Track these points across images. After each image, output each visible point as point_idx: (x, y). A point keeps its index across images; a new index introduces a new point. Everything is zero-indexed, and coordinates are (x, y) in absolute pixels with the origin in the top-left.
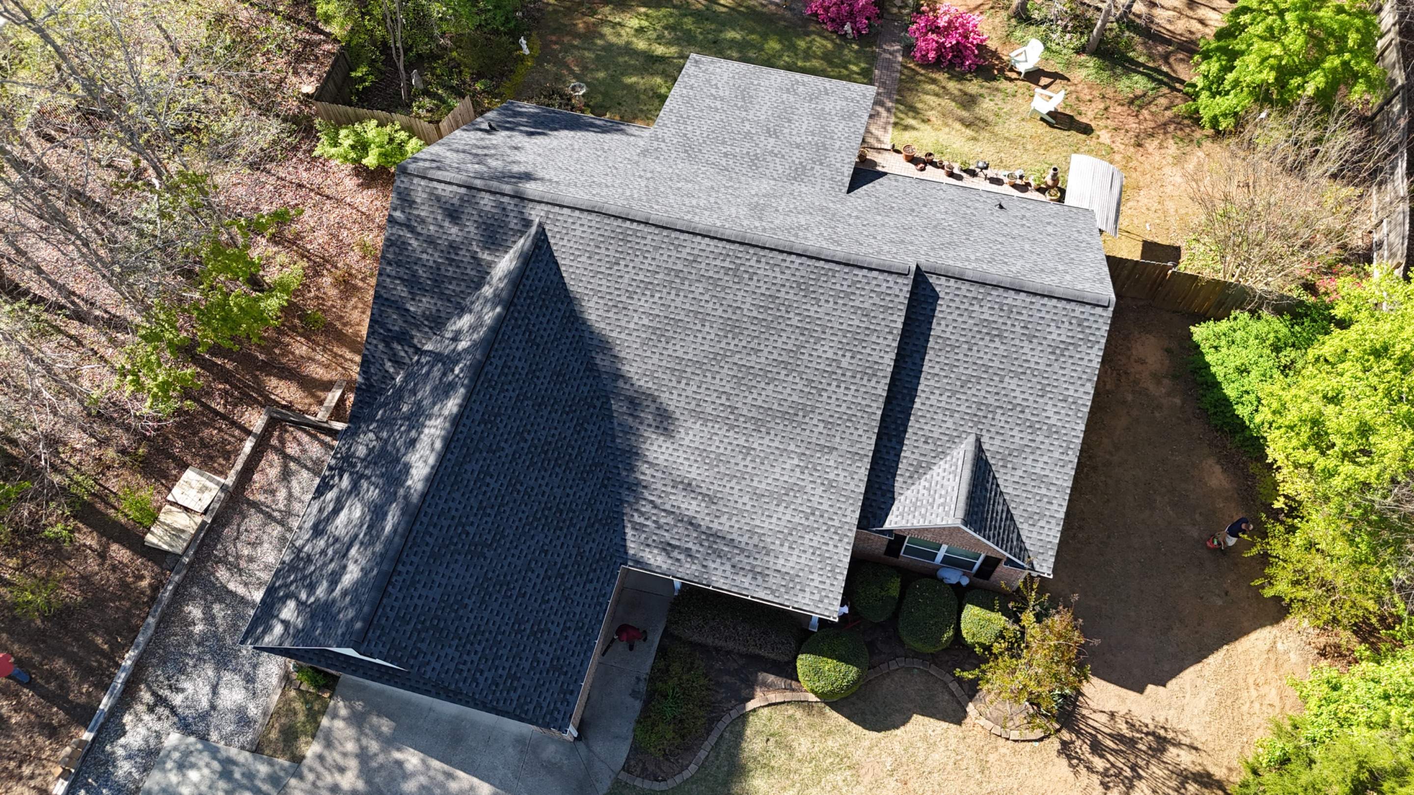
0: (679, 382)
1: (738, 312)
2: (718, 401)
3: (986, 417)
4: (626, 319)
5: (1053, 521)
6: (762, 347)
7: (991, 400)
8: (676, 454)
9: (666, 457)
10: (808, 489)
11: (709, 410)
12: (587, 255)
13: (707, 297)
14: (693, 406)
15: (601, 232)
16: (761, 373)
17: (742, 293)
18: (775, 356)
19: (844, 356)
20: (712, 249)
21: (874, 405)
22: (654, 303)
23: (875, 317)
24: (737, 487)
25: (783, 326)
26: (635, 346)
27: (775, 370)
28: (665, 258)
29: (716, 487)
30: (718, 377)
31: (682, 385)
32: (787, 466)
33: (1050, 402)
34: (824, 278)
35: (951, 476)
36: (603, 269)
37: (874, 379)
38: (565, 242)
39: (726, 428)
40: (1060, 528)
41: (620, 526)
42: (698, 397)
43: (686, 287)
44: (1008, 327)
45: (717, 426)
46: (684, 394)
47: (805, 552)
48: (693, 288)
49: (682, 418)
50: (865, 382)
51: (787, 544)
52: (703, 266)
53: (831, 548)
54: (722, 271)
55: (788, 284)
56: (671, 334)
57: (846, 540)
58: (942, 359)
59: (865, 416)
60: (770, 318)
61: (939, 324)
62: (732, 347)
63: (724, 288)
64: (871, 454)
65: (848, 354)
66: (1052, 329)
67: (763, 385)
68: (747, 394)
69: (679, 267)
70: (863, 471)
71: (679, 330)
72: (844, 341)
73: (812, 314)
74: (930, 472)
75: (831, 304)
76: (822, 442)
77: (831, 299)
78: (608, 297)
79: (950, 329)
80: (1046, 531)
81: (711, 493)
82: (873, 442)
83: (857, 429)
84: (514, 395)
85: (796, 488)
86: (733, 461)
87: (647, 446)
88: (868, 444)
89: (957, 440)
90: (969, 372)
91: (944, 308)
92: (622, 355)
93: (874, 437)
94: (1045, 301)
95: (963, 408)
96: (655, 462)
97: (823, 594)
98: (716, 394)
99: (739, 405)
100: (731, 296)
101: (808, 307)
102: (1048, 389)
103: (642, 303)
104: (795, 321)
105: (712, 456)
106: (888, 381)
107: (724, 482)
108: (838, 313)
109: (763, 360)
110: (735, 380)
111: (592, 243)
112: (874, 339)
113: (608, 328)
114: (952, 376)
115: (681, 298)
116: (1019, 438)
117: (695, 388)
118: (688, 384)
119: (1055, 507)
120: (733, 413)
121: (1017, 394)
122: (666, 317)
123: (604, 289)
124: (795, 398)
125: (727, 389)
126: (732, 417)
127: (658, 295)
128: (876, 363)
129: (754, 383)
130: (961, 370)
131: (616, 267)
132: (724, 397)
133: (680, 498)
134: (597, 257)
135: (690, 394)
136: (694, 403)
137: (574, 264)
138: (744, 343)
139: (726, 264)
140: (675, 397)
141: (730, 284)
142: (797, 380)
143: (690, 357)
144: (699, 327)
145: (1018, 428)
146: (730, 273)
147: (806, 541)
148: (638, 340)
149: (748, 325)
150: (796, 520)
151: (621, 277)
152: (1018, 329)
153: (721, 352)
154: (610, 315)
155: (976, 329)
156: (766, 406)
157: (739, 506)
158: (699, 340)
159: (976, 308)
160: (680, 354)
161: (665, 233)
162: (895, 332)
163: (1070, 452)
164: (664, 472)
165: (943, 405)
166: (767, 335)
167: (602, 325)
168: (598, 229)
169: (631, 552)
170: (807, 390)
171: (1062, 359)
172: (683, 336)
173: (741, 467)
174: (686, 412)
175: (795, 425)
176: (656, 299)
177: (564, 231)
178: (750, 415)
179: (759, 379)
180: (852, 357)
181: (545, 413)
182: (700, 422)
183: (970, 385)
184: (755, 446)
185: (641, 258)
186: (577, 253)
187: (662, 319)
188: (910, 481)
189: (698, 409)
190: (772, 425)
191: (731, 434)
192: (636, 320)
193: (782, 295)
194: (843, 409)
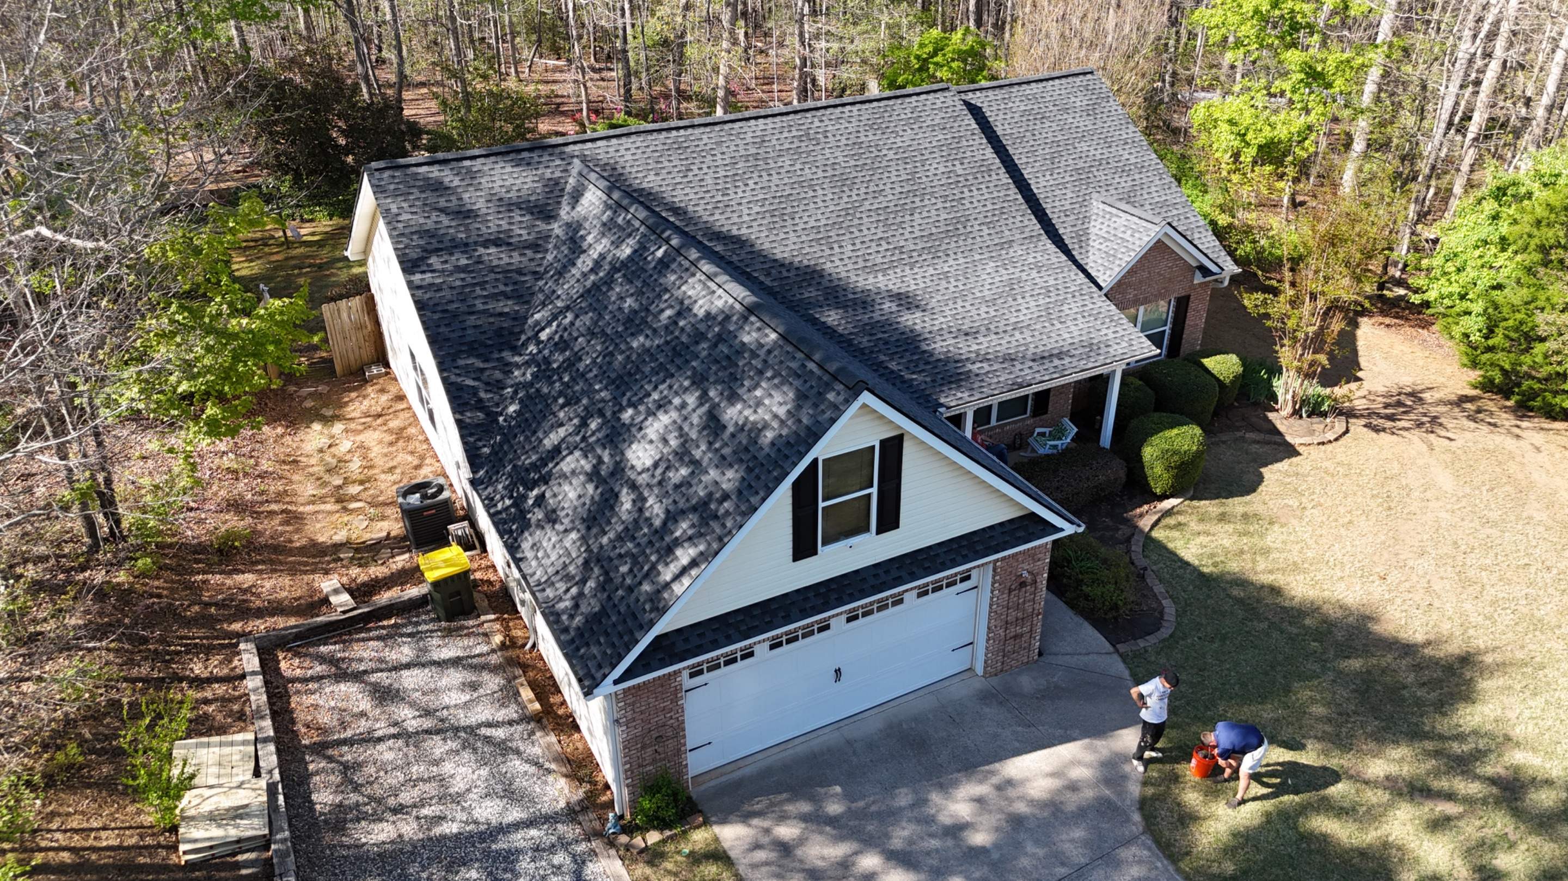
194: (990, 207)
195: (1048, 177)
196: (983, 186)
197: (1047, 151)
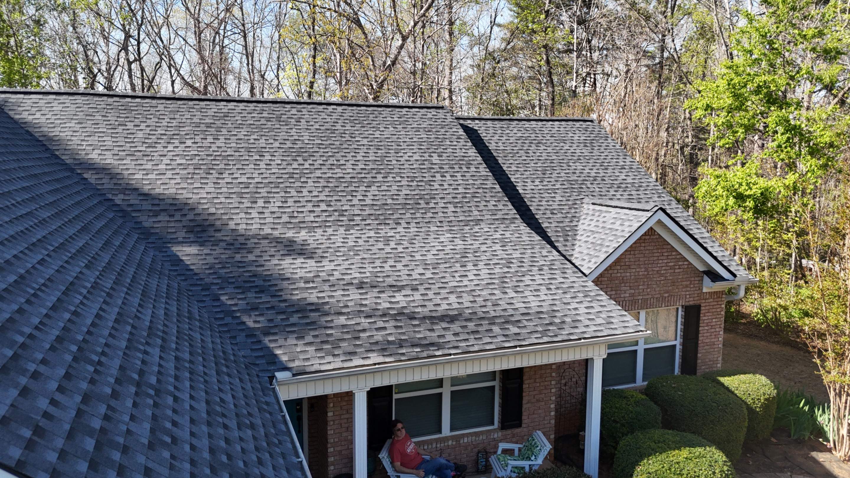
0: (255, 202)
3: (581, 188)
4: (151, 163)
7: (574, 177)
10: (484, 249)
12: (75, 122)
14: (285, 219)
15: (91, 106)
19: (431, 156)
20: (242, 108)
21: (488, 182)
22: (188, 147)
23: (437, 131)
24: (400, 264)
26: (174, 182)
27: (368, 176)
28: (187, 117)
30: (304, 190)
31: (260, 204)
32: (443, 240)
33: (616, 171)
34: (371, 116)
36: (102, 130)
37: (473, 167)
42: (288, 210)
43: (224, 133)
44: (542, 138)
46: (266, 211)
47: (537, 290)
48: (234, 133)
50: (465, 170)
51: (509, 291)
52: (238, 118)
53: (561, 280)
54: (263, 120)
55: (340, 121)
56: (221, 167)
57: (569, 271)
58: (512, 162)
59: (487, 191)
60: (337, 143)
61: (490, 143)
64: (518, 216)
66: (572, 135)
69: (209, 121)
71: (231, 163)
73: (378, 136)
74: (579, 231)
75: (392, 129)
77: (389, 126)
78: (117, 149)
79: (501, 144)
81: (368, 275)
83: (487, 201)
86: (373, 248)
88: (508, 209)
89: (576, 206)
91: (485, 134)
93: (510, 204)
94: (551, 123)
95: (559, 186)
97: (603, 316)
101: (370, 132)
102: (605, 165)
103: (170, 149)
106: (484, 166)
111: (80, 114)
112: (448, 143)
114: (530, 169)
115: (222, 141)
116: (619, 195)
117: (279, 204)
118: (267, 202)
121: (588, 171)
122: (209, 155)
123: (108, 143)
127: (189, 141)
128: (464, 156)
130: (533, 165)
131: (122, 128)
134: (91, 122)
135: (275, 209)
136: (285, 216)
139: (265, 115)
143: (257, 180)
145: (612, 190)
146: (273, 120)
147: (529, 283)
148: (177, 177)
149: (317, 150)
150: (497, 271)
151: (132, 134)
152: (549, 138)
155: (519, 142)
159: (508, 131)
161: (180, 102)
165: (541, 187)
166: (342, 154)
168: (87, 104)
171: (596, 148)
172: (239, 166)
176: (189, 144)
183: (548, 172)
185: (155, 120)
186: (59, 122)
187: (204, 157)
191: (353, 231)
192: (166, 162)
193: (339, 128)
194: (461, 190)
195: (537, 183)
196: (459, 175)
197: (539, 165)
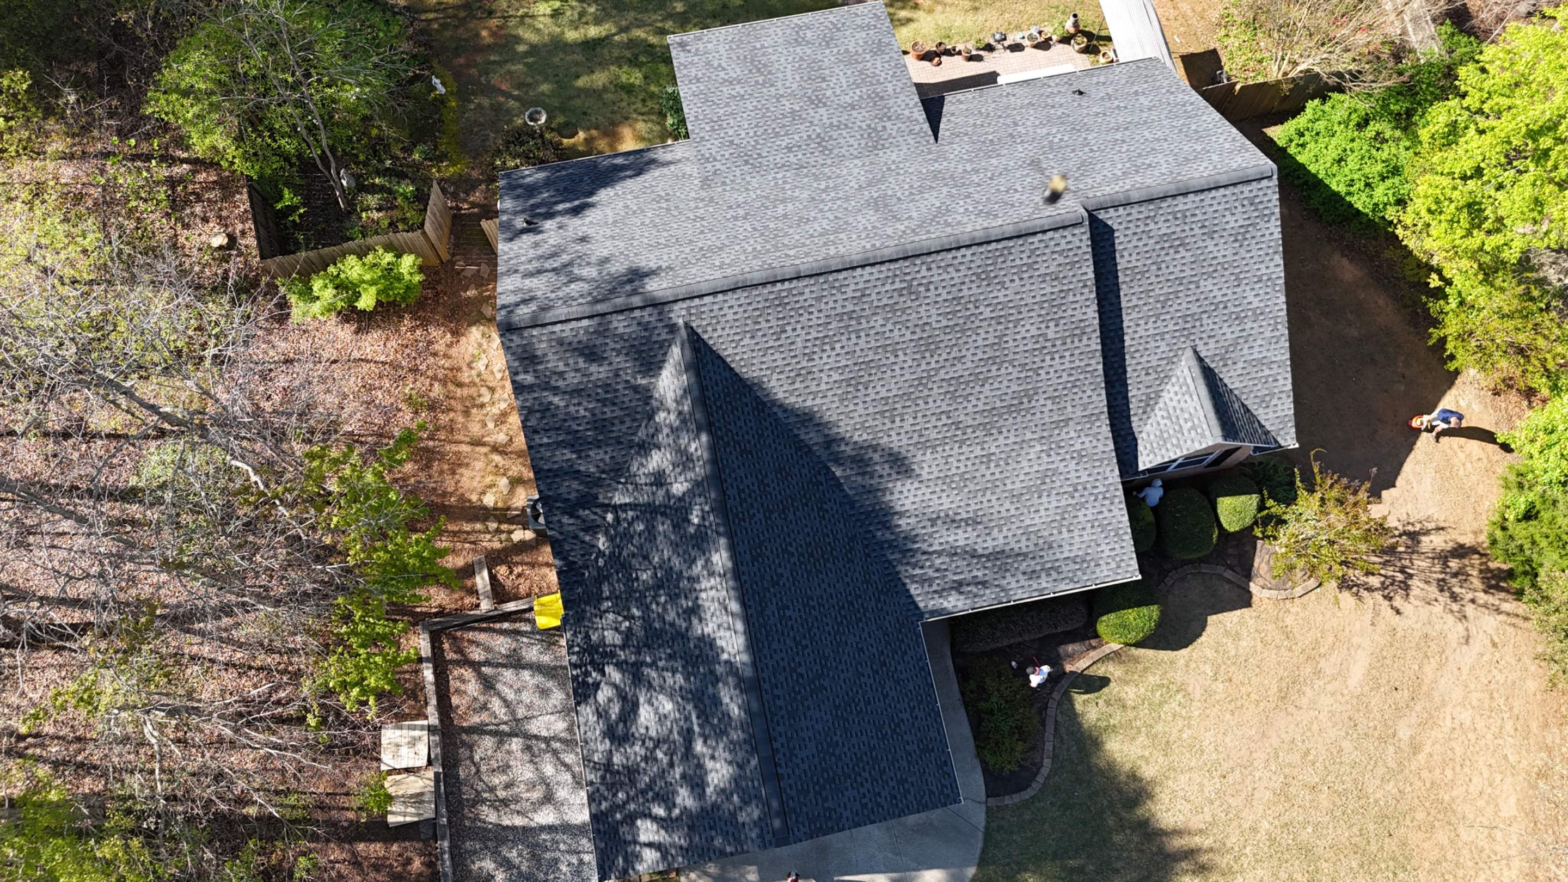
0: (893, 422)
1: (927, 328)
2: (939, 424)
3: (1194, 327)
4: (815, 383)
5: (1284, 395)
6: (964, 352)
7: (1194, 309)
8: (919, 492)
9: (912, 499)
10: (1062, 469)
11: (934, 436)
12: (748, 335)
13: (889, 326)
14: (916, 438)
15: (754, 306)
16: (972, 378)
17: (924, 307)
18: (980, 356)
19: (1048, 327)
20: (876, 276)
21: (1093, 362)
22: (838, 355)
23: (1064, 277)
24: (994, 498)
25: (977, 323)
26: (834, 406)
27: (984, 370)
28: (831, 305)
29: (973, 507)
30: (930, 400)
31: (898, 423)
32: (1032, 456)
33: (1248, 288)
34: (1000, 260)
35: (1187, 397)
36: (771, 344)
37: (1085, 338)
38: (720, 332)
39: (957, 445)
40: (1291, 399)
41: (900, 586)
42: (918, 428)
43: (864, 325)
44: (1188, 233)
45: (947, 448)
46: (902, 431)
47: (1084, 529)
48: (872, 324)
49: (909, 455)
50: (1077, 344)
51: (1064, 530)
52: (874, 296)
53: (1106, 514)
54: (895, 294)
55: (967, 280)
56: (866, 378)
57: (1117, 500)
58: (1136, 289)
59: (1088, 375)
60: (961, 321)
61: (1122, 256)
62: (933, 365)
63: (903, 311)
64: (1106, 409)
65: (1052, 324)
66: (1229, 218)
67: (978, 388)
68: (965, 404)
69: (850, 307)
70: (1105, 429)
71: (873, 371)
72: (1043, 312)
73: (1001, 299)
74: (1161, 400)
75: (1017, 282)
76: (1055, 418)
77: (1015, 277)
78: (787, 369)
79: (1134, 257)
80: (1280, 407)
81: (971, 515)
82: (1104, 397)
83: (1084, 392)
84: (761, 516)
85: (1050, 473)
86: (978, 474)
87: (888, 497)
88: (1100, 401)
89: (1175, 360)
90: (1165, 290)
91: (1122, 239)
92: (826, 419)
93: (1103, 392)
94: (1214, 193)
95: (1171, 327)
96: (903, 509)
97: (1118, 559)
98: (934, 418)
99: (962, 418)
100: (914, 315)
101: (995, 294)
102: (1242, 276)
103: (825, 360)
104: (987, 313)
105: (957, 478)
106: (1098, 333)
107: (979, 499)
108: (1028, 287)
109: (969, 365)
110: (948, 396)
111: (749, 322)
112: (1071, 298)
113: (800, 399)
114: (1151, 300)
115: (863, 339)
116: (1229, 333)
117: (911, 421)
118: (902, 420)
119: (1281, 382)
120: (958, 429)
121: (1216, 293)
122: (855, 364)
123: (780, 363)
124: (1015, 388)
125: (944, 408)
126: (959, 432)
127: (838, 346)
128: (1081, 321)
129: (968, 391)
130: (1157, 292)
131: (784, 336)
132: (944, 417)
133: (945, 533)
134: (760, 334)
135: (908, 428)
136: (916, 435)
137: (739, 350)
138: (944, 356)
139: (898, 285)
140: (894, 438)
141: (909, 303)
142: (1010, 369)
143: (894, 392)
144: (892, 359)
145: (1226, 324)
146: (905, 292)
147: (1081, 519)
148: (836, 399)
149: (942, 337)
150: (1063, 503)
151: (793, 343)
152: (1197, 231)
153: (925, 375)
154: (797, 385)
155: (1158, 247)
156: (988, 407)
157: (1004, 514)
158: (898, 372)
159: (1152, 226)
160: (884, 394)
161: (821, 280)
162: (1089, 283)
163: (1279, 327)
164: (917, 516)
165: (1151, 332)
166: (964, 339)
167: (792, 399)
168: (750, 304)
169: (921, 605)
170: (1022, 375)
171: (1246, 243)
172: (880, 375)
173: (988, 477)
174: (911, 448)
175: (1023, 413)
176: (838, 350)
177: (714, 321)
178: (976, 423)
179: (972, 385)
180: (1057, 325)
181: (791, 517)
182: (929, 451)
183: (1170, 303)
184: (993, 450)
185: (806, 316)
186: (737, 338)
187: (852, 368)
188: (1145, 417)
189: (923, 440)
190: (1001, 423)
191: (965, 449)
192: (825, 379)
193: (965, 292)
